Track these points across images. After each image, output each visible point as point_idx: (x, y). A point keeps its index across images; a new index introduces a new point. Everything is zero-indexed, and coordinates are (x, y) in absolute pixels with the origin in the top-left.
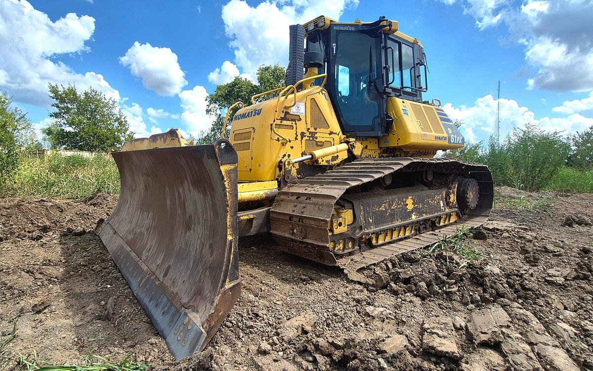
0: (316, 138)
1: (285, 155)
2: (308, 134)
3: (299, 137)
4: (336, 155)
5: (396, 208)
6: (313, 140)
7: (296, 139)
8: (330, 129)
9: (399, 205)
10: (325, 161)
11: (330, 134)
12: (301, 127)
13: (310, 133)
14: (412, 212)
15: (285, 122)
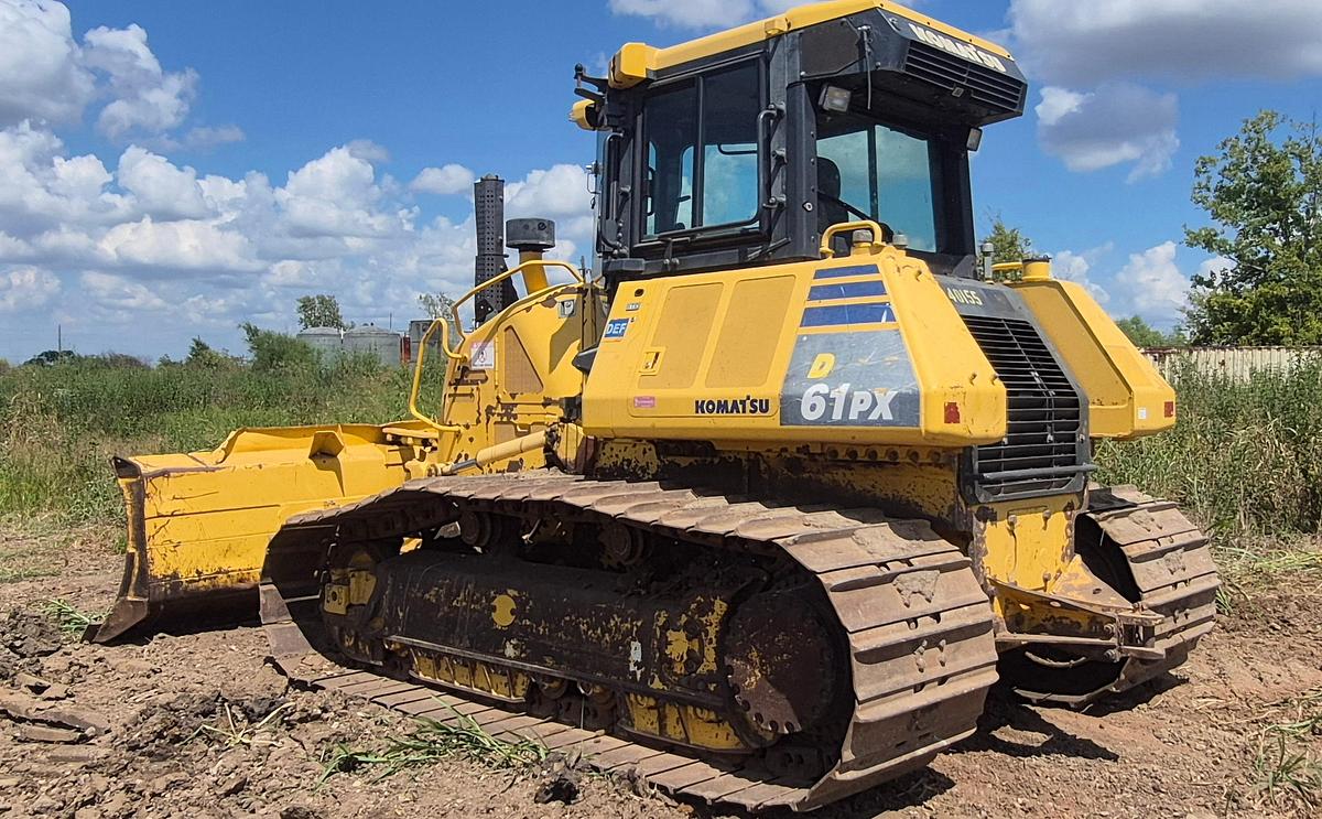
0: (515, 417)
1: (460, 456)
2: (499, 410)
3: (483, 418)
4: (517, 458)
5: (465, 608)
6: (509, 422)
7: (478, 421)
8: (545, 393)
9: (473, 602)
10: (494, 471)
11: (545, 405)
12: (487, 395)
13: (504, 406)
14: (508, 634)
15: (462, 389)
